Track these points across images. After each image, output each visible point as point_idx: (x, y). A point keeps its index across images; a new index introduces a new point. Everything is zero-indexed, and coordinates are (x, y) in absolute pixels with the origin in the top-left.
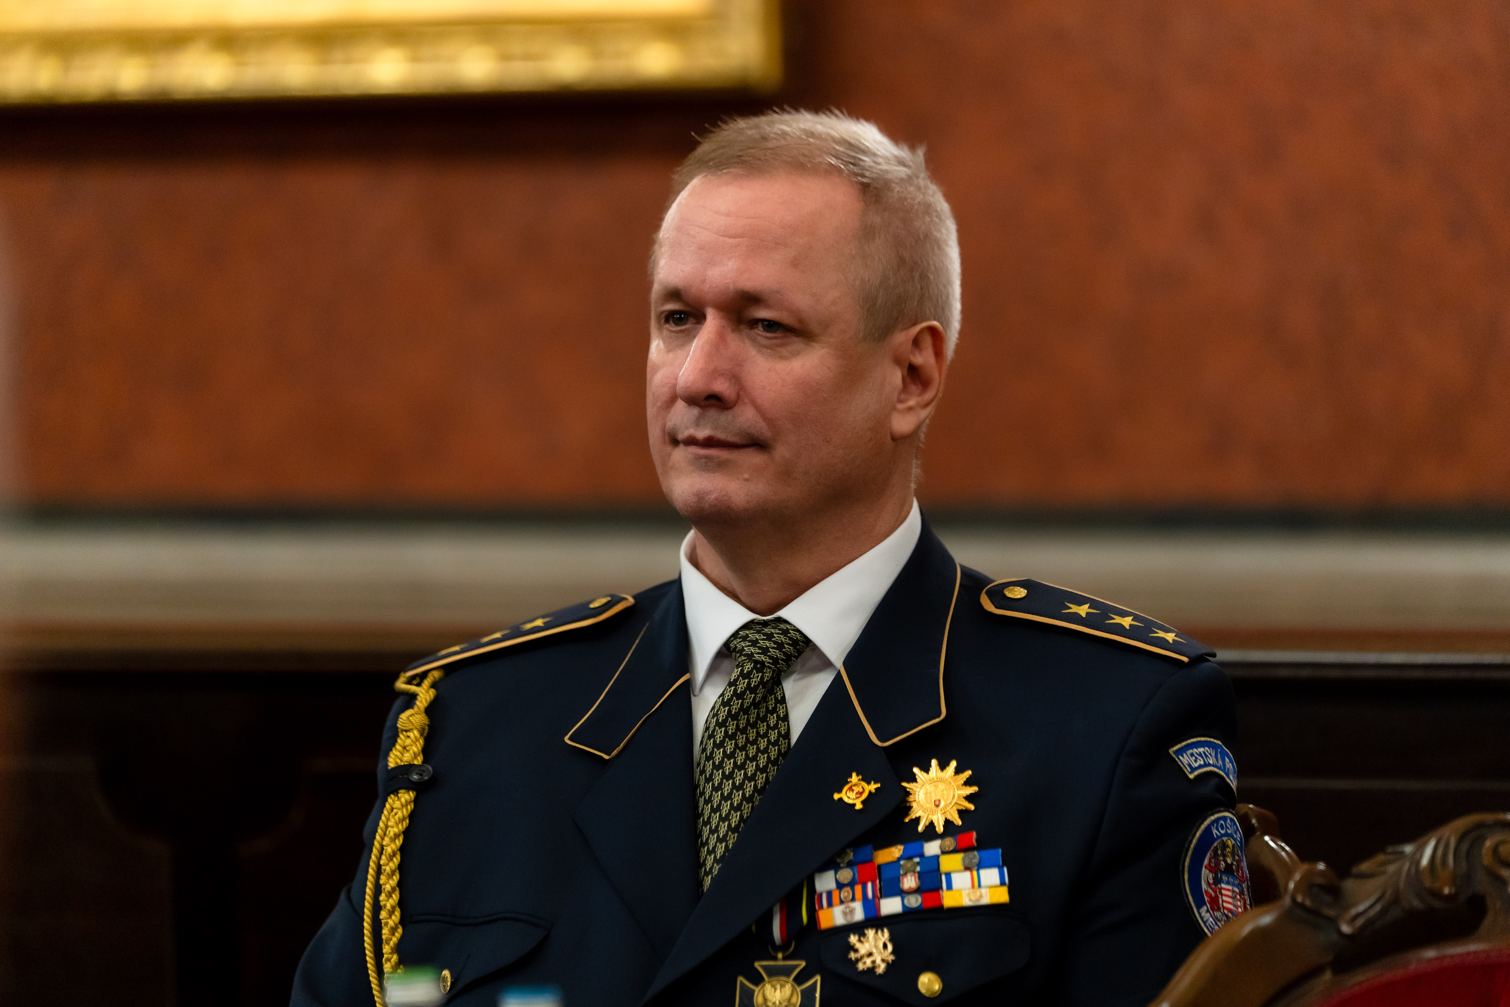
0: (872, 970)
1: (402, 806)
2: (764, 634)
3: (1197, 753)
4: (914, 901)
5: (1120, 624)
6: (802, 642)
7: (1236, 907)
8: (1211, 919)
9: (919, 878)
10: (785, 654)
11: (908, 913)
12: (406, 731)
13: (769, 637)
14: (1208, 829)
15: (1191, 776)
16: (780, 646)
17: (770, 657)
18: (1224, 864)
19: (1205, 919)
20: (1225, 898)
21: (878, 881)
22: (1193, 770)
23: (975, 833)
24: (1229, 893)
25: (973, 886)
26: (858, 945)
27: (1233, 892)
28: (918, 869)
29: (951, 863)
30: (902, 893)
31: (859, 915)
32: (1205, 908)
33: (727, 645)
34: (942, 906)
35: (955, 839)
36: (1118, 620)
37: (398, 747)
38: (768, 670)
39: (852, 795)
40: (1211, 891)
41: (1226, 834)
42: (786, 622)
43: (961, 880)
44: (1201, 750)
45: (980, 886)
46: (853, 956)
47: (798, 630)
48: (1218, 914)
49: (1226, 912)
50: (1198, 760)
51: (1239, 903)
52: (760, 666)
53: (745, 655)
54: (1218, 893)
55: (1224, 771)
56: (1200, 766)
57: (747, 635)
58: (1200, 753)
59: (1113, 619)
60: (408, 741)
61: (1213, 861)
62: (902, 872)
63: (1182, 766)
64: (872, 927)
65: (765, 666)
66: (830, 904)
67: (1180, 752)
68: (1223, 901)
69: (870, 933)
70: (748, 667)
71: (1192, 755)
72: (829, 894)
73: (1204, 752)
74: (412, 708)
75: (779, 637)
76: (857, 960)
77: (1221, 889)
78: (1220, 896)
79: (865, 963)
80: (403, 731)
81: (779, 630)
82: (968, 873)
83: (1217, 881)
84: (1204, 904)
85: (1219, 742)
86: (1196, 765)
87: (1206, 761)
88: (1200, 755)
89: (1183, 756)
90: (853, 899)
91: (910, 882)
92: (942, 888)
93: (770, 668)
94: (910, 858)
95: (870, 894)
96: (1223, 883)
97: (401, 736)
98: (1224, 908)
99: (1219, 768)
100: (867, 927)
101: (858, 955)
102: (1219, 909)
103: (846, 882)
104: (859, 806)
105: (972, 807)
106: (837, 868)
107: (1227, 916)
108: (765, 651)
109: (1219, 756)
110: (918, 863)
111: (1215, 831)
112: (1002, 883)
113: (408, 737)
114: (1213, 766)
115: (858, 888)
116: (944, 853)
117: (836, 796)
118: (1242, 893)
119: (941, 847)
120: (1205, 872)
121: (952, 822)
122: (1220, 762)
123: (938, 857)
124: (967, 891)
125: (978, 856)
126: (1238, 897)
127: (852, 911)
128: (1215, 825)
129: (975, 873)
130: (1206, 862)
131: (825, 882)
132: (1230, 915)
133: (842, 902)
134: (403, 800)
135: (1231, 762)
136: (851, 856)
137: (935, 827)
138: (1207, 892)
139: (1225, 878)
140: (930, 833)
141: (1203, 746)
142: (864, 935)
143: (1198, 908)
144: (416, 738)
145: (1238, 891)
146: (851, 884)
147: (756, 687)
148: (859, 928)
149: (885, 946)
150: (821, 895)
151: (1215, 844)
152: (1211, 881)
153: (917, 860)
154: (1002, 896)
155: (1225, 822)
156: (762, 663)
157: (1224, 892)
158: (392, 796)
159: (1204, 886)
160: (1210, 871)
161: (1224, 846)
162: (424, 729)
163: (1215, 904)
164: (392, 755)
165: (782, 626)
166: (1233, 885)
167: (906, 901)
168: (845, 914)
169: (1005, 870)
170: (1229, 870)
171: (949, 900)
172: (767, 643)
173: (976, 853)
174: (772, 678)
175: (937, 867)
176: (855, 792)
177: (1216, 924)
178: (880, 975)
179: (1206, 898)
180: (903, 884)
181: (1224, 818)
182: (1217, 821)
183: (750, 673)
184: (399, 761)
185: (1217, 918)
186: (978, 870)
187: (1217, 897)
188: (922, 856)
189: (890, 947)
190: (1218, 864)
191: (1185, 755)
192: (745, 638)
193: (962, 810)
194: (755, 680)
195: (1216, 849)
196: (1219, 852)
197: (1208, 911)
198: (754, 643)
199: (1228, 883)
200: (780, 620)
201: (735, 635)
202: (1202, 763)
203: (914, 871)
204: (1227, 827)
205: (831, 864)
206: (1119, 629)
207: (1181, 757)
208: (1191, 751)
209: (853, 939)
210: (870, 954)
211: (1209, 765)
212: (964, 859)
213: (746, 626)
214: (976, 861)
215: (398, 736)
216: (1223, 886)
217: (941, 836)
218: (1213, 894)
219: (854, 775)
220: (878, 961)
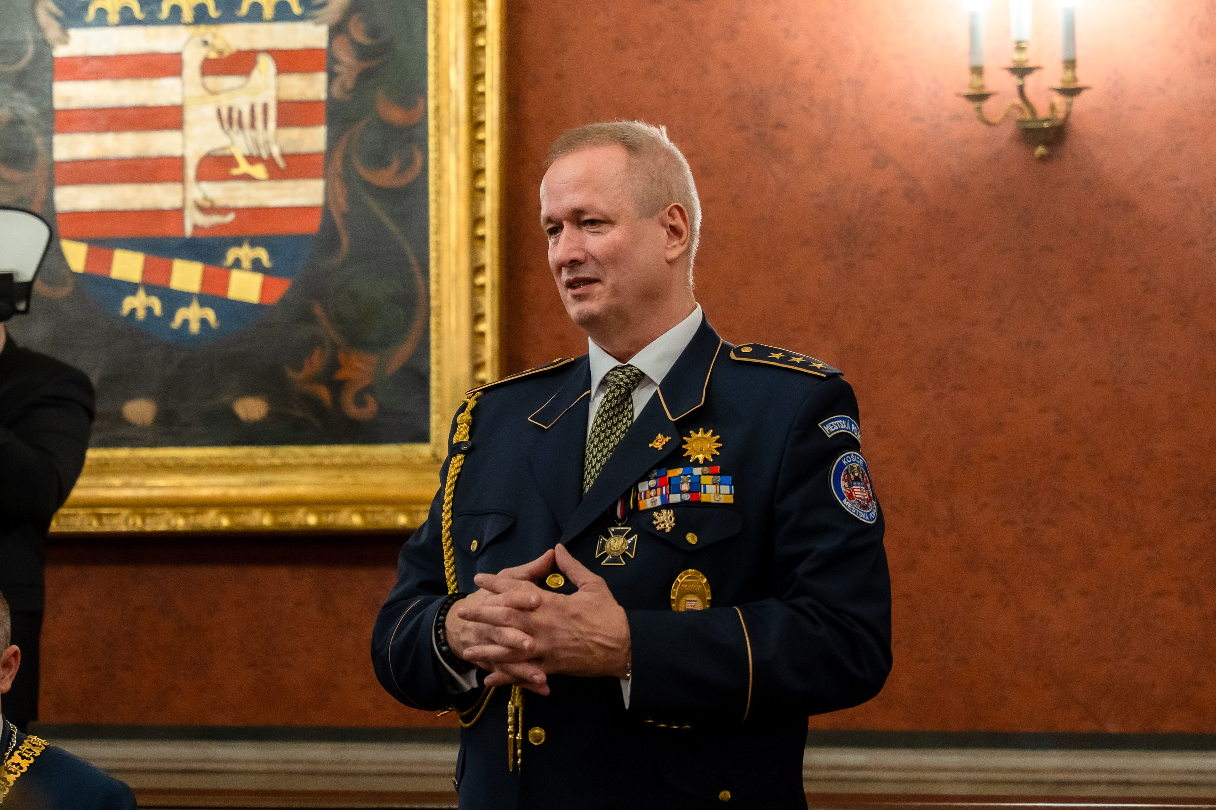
0: (663, 530)
1: (458, 462)
2: (621, 372)
3: (834, 424)
4: (687, 497)
5: (795, 361)
6: (640, 375)
7: (864, 496)
8: (850, 504)
9: (690, 485)
10: (631, 381)
11: (683, 503)
12: (461, 424)
13: (624, 373)
14: (841, 461)
15: (829, 436)
16: (629, 377)
17: (624, 382)
18: (853, 477)
19: (846, 505)
20: (856, 493)
21: (668, 486)
22: (831, 433)
23: (719, 467)
24: (859, 490)
25: (716, 493)
26: (657, 517)
27: (861, 489)
28: (690, 481)
29: (706, 480)
30: (681, 492)
31: (659, 503)
32: (845, 500)
33: (604, 378)
34: (700, 501)
35: (709, 468)
36: (794, 359)
37: (457, 432)
38: (623, 389)
39: (657, 444)
40: (848, 491)
41: (852, 462)
42: (632, 366)
43: (711, 489)
44: (837, 422)
45: (720, 493)
46: (655, 522)
47: (638, 369)
48: (853, 501)
49: (858, 499)
50: (835, 427)
51: (865, 494)
52: (619, 387)
53: (612, 382)
54: (852, 491)
55: (851, 431)
56: (836, 430)
57: (613, 373)
58: (836, 423)
59: (792, 359)
60: (462, 429)
61: (846, 476)
62: (681, 482)
63: (825, 432)
64: (665, 509)
65: (622, 387)
66: (645, 498)
67: (824, 424)
68: (855, 494)
69: (664, 512)
70: (614, 387)
71: (831, 425)
72: (645, 492)
73: (839, 423)
74: (464, 412)
75: (628, 373)
76: (657, 525)
77: (854, 489)
78: (853, 492)
79: (660, 526)
80: (459, 424)
81: (629, 369)
82: (714, 486)
83: (850, 485)
84: (845, 497)
85: (848, 417)
86: (833, 430)
87: (840, 427)
88: (836, 424)
89: (826, 426)
90: (656, 495)
91: (685, 487)
92: (701, 491)
93: (624, 387)
94: (686, 475)
95: (664, 493)
96: (854, 486)
97: (459, 426)
98: (856, 498)
99: (848, 430)
100: (662, 509)
101: (657, 522)
102: (854, 499)
103: (653, 486)
104: (660, 448)
105: (718, 454)
106: (649, 479)
107: (858, 501)
108: (621, 380)
109: (848, 423)
110: (690, 478)
111: (844, 462)
112: (731, 494)
113: (462, 427)
114: (844, 429)
115: (659, 490)
116: (703, 474)
117: (650, 445)
118: (867, 489)
119: (702, 471)
120: (842, 483)
121: (708, 460)
122: (849, 427)
123: (700, 476)
124: (713, 495)
125: (720, 479)
126: (864, 491)
127: (655, 501)
128: (844, 459)
129: (718, 486)
130: (842, 477)
131: (643, 487)
132: (860, 500)
133: (651, 497)
134: (458, 459)
135: (855, 425)
136: (655, 474)
137: (699, 461)
138: (845, 492)
139: (855, 483)
140: (696, 463)
141: (839, 420)
142: (661, 512)
143: (842, 500)
144: (465, 427)
145: (864, 488)
146: (655, 488)
147: (617, 397)
148: (658, 509)
149: (671, 519)
150: (641, 494)
151: (846, 468)
152: (847, 486)
153: (689, 476)
154: (730, 500)
155: (851, 457)
156: (620, 385)
157: (855, 490)
158: (454, 457)
159: (843, 489)
160: (846, 481)
161: (852, 468)
162: (469, 422)
163: (851, 496)
164: (455, 437)
165: (630, 368)
166: (861, 486)
167: (682, 496)
168: (652, 502)
169: (733, 486)
170: (857, 479)
171: (704, 498)
172: (623, 376)
173: (719, 477)
174: (625, 392)
175: (698, 481)
176: (659, 442)
177: (853, 506)
178: (667, 533)
179: (845, 495)
180: (682, 488)
181: (850, 455)
182: (845, 457)
183: (614, 390)
184: (458, 439)
185: (853, 503)
186: (720, 485)
187: (851, 493)
188: (692, 474)
189: (673, 519)
190: (849, 477)
191: (827, 425)
192: (612, 375)
193: (713, 454)
194: (617, 393)
195: (847, 470)
196: (849, 471)
197: (847, 501)
198: (617, 376)
199: (857, 485)
200: (629, 365)
201: (608, 374)
202: (837, 428)
203: (688, 482)
204: (852, 459)
205: (645, 478)
206: (794, 363)
207: (824, 427)
208: (831, 423)
209: (655, 514)
210: (663, 522)
211: (842, 429)
212: (713, 479)
213: (615, 369)
214: (719, 481)
215: (457, 427)
216: (854, 487)
217: (702, 466)
218: (849, 492)
219: (659, 434)
220: (667, 525)
